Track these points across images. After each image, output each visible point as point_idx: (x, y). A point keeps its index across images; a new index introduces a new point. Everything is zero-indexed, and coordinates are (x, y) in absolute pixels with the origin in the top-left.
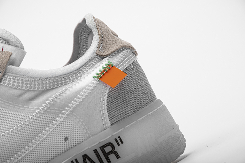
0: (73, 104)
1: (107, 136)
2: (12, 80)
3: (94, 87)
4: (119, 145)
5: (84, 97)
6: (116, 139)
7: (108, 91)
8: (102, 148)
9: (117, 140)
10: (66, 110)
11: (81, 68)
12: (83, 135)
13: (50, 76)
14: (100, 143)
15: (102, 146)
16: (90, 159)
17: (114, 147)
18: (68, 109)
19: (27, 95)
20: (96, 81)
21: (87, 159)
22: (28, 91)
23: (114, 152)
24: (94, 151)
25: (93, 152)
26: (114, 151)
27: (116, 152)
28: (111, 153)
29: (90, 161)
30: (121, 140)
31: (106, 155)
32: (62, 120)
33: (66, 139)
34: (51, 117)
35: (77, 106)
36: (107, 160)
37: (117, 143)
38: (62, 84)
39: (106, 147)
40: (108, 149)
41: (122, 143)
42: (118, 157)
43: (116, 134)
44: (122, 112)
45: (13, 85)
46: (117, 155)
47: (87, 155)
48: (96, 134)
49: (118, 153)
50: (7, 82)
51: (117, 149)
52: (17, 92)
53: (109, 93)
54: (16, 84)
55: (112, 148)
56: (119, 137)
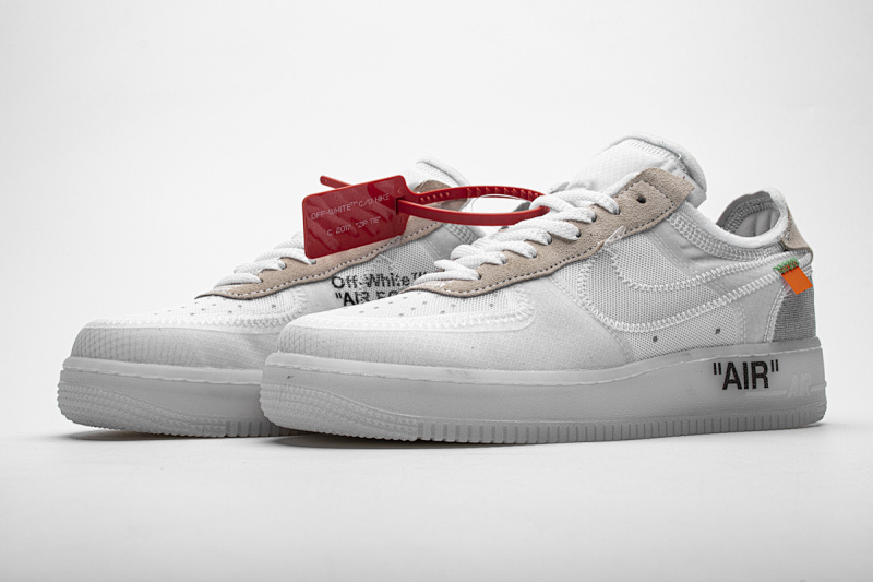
0: (743, 291)
1: (762, 353)
2: (682, 223)
3: (773, 282)
4: (773, 371)
6: (772, 361)
7: (785, 295)
8: (754, 364)
9: (773, 363)
10: (733, 294)
12: (737, 337)
13: (725, 240)
14: (753, 356)
16: (735, 372)
17: (767, 371)
19: (692, 252)
20: (776, 276)
21: (731, 369)
22: (695, 246)
23: (763, 376)
24: (744, 363)
25: (742, 364)
26: (765, 376)
28: (761, 377)
30: (777, 365)
31: (755, 376)
32: (724, 304)
33: (718, 331)
35: (747, 295)
36: (753, 384)
37: (772, 368)
38: (733, 257)
39: (758, 365)
40: (759, 370)
41: (777, 370)
42: (766, 386)
43: (774, 354)
45: (682, 229)
46: (766, 382)
47: (733, 364)
48: (752, 343)
49: (768, 380)
50: (676, 221)
51: (769, 374)
52: (684, 242)
53: (786, 297)
54: (685, 230)
55: (764, 371)
56: (776, 361)
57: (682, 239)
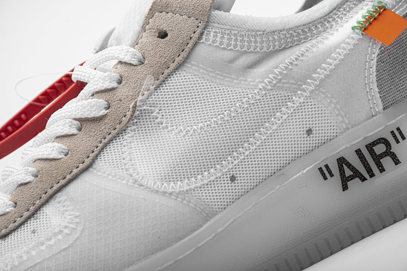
0: (321, 74)
1: (378, 127)
2: (219, 35)
3: (355, 45)
4: (398, 142)
5: (339, 62)
6: (392, 132)
7: (377, 52)
8: (370, 147)
9: (394, 134)
10: (309, 84)
11: (330, 13)
12: (337, 126)
13: (280, 28)
14: (365, 138)
15: (370, 144)
16: (349, 166)
17: (390, 146)
18: (312, 82)
19: (245, 60)
20: (358, 36)
21: (344, 165)
22: (245, 52)
23: (389, 153)
24: (356, 151)
25: (355, 153)
26: (391, 152)
27: (394, 154)
28: (386, 156)
29: (349, 168)
30: (401, 133)
31: (377, 159)
32: (302, 100)
33: (309, 132)
34: (283, 95)
35: (327, 76)
36: (378, 168)
37: (395, 139)
38: (299, 41)
39: (375, 145)
40: (380, 149)
41: (404, 138)
42: (397, 162)
43: (392, 123)
44: (401, 88)
45: (221, 43)
46: (395, 158)
47: (344, 159)
48: (359, 124)
49: (397, 155)
50: (211, 38)
51: (395, 148)
52: (228, 55)
53: (379, 55)
54: (225, 41)
55: (387, 147)
56: (398, 129)
57: (226, 53)
